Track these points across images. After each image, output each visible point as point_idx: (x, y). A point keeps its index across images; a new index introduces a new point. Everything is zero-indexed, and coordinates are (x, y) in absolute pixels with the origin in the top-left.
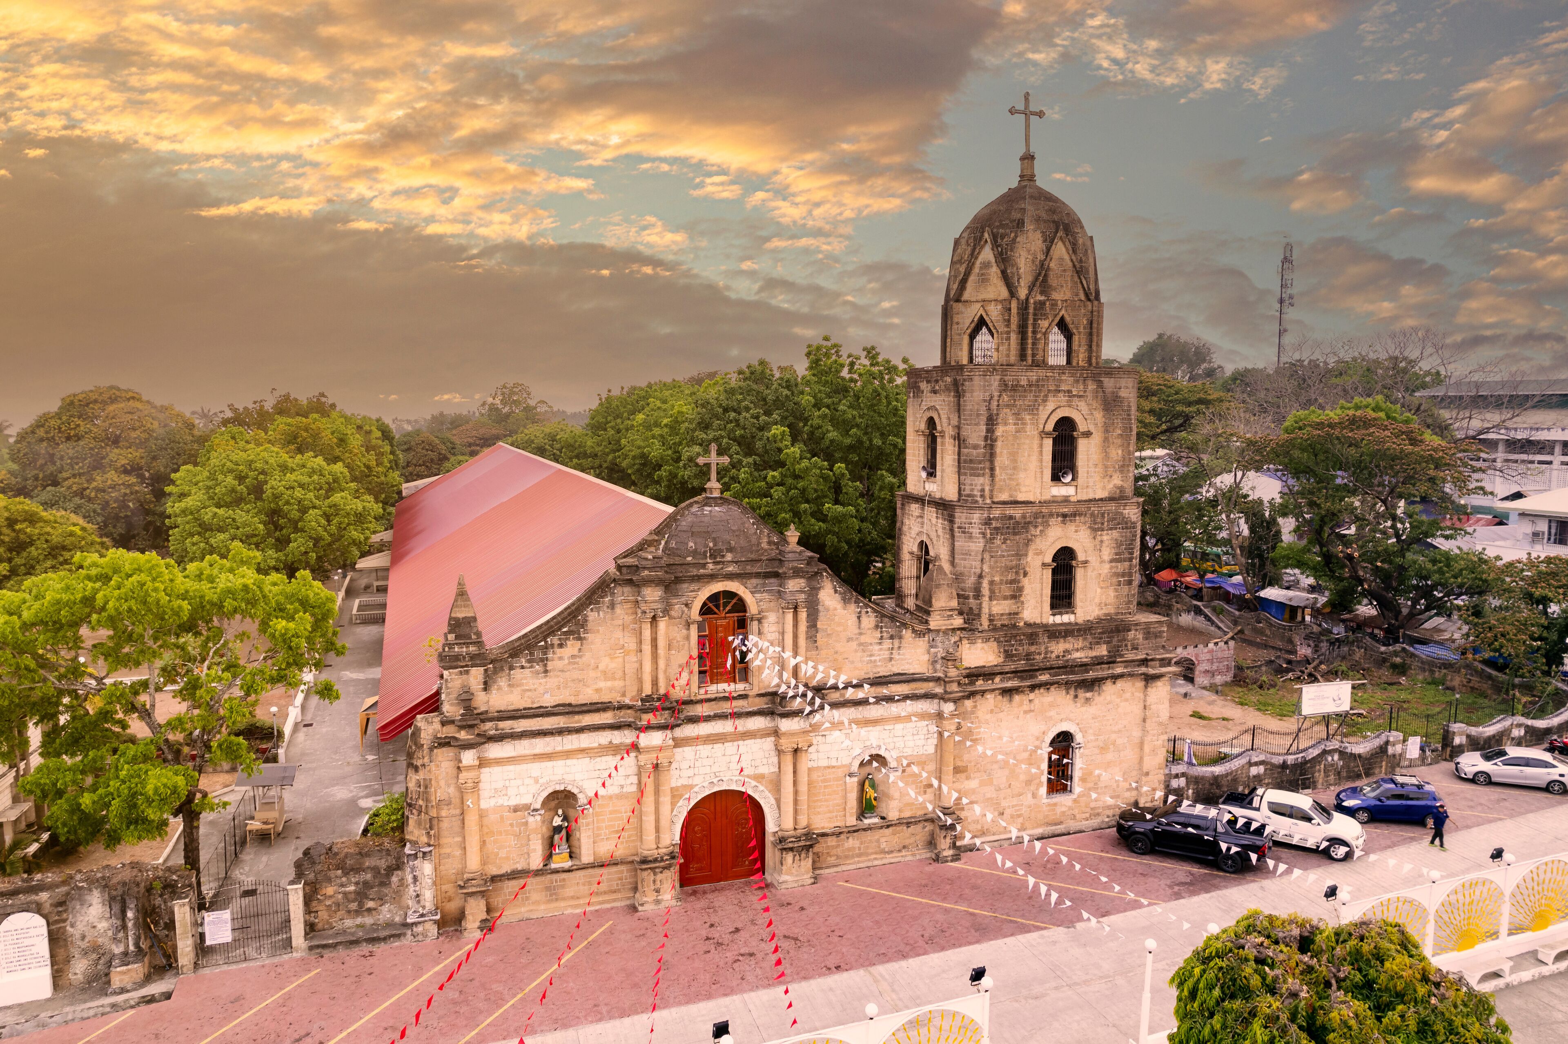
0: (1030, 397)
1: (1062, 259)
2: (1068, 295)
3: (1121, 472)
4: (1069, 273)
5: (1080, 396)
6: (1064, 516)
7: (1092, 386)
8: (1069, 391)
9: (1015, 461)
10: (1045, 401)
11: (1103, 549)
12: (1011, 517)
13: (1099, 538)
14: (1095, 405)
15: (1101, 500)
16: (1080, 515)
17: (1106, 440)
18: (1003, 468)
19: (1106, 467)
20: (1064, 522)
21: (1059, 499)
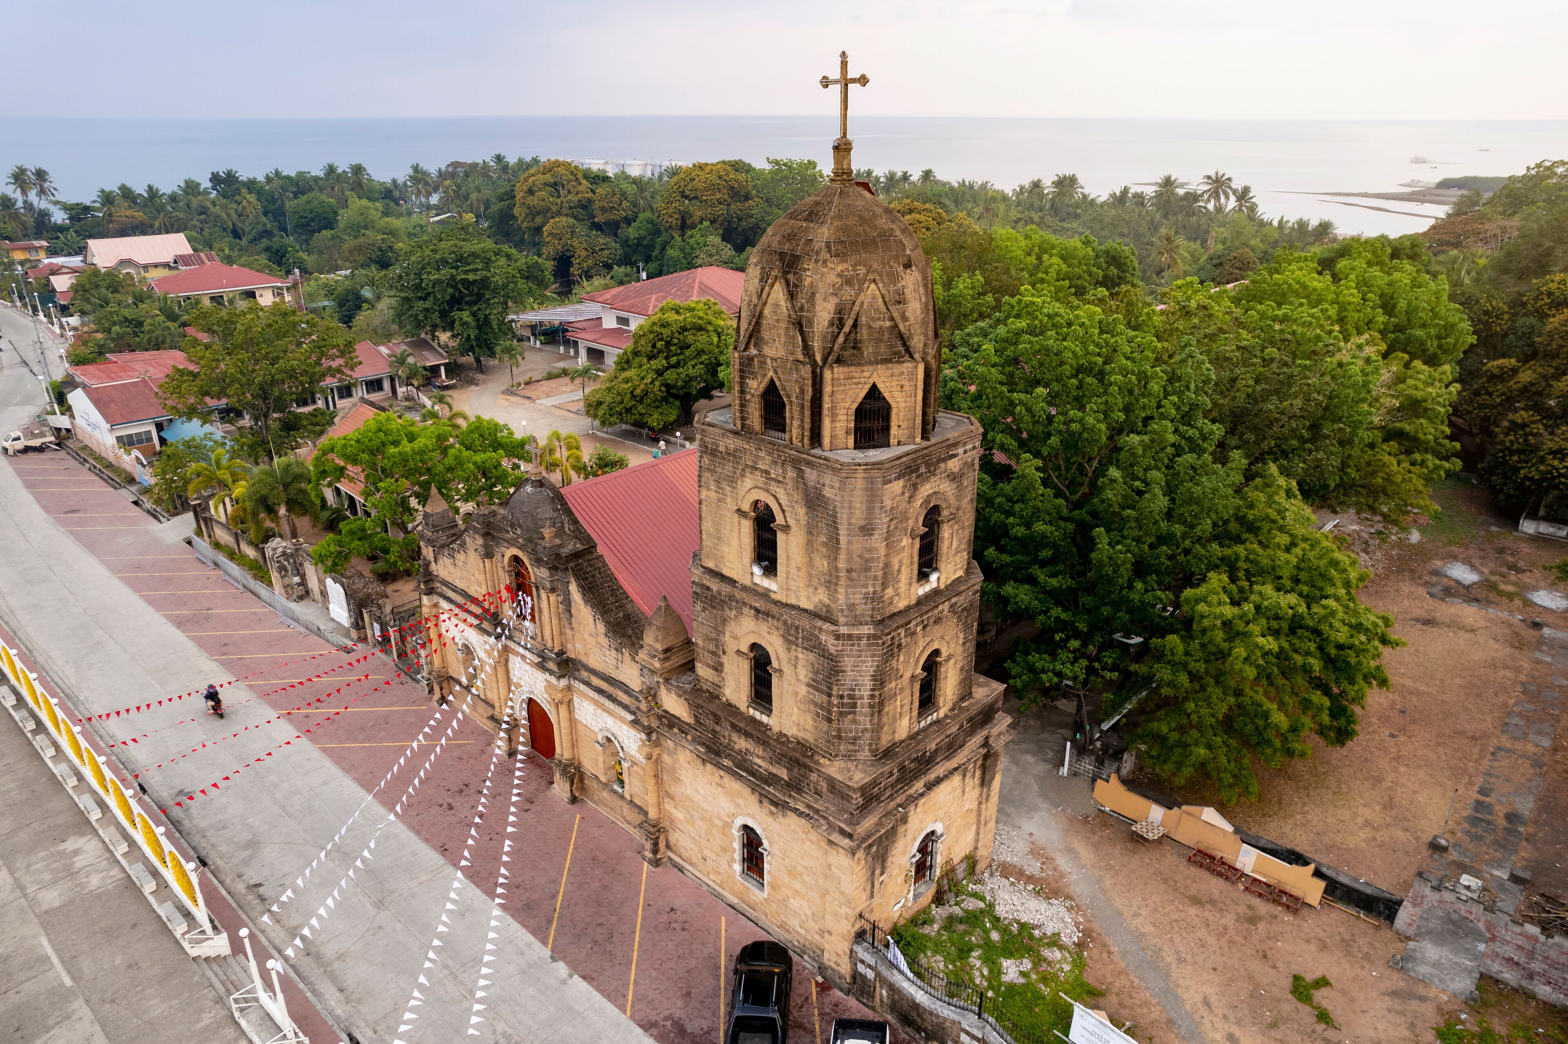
0: (729, 466)
1: (777, 305)
2: (781, 353)
3: (828, 588)
4: (783, 325)
5: (779, 482)
6: (758, 611)
7: (791, 474)
8: (767, 472)
9: (718, 531)
10: (743, 476)
11: (799, 667)
12: (708, 588)
13: (793, 653)
14: (796, 497)
15: (806, 611)
16: (773, 617)
17: (809, 543)
18: (709, 535)
19: (810, 575)
20: (756, 617)
21: (760, 590)
